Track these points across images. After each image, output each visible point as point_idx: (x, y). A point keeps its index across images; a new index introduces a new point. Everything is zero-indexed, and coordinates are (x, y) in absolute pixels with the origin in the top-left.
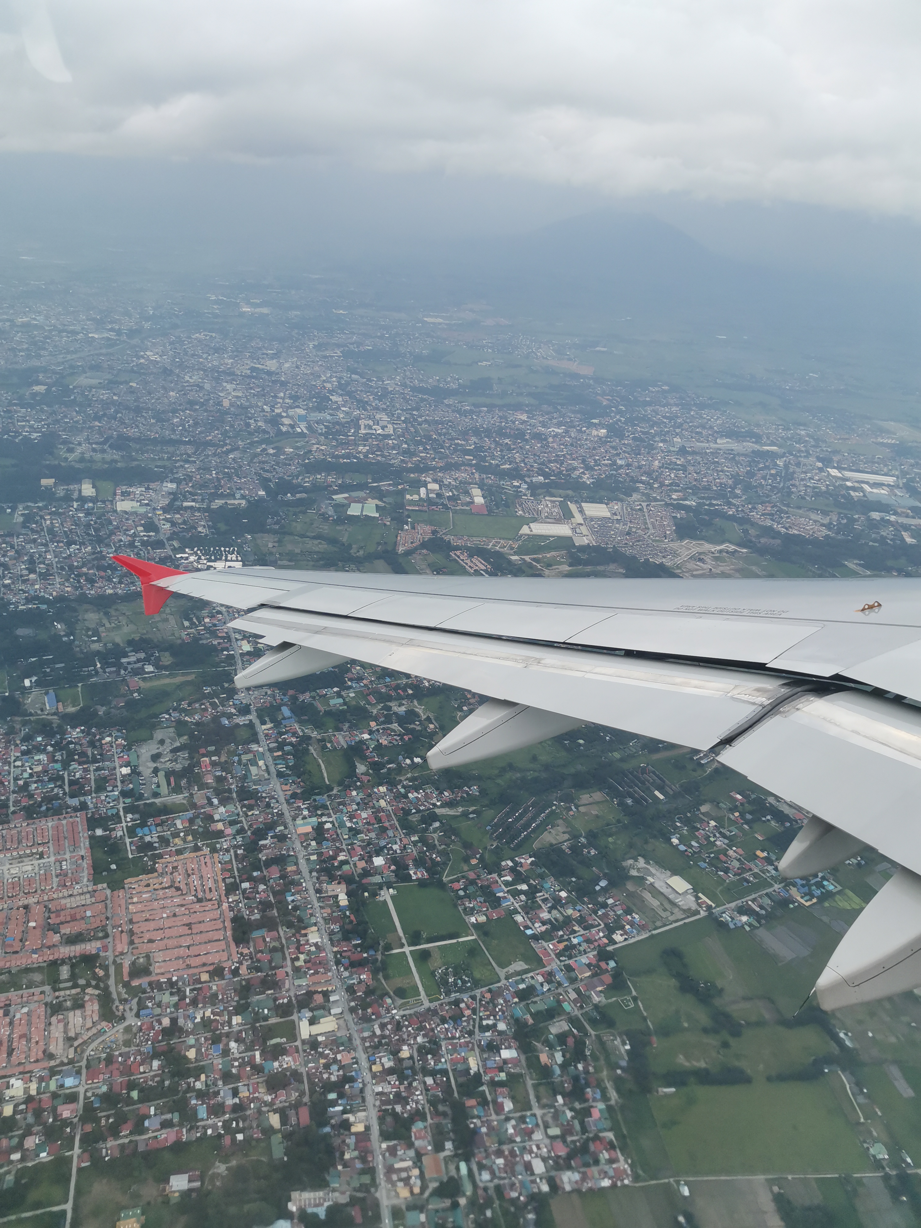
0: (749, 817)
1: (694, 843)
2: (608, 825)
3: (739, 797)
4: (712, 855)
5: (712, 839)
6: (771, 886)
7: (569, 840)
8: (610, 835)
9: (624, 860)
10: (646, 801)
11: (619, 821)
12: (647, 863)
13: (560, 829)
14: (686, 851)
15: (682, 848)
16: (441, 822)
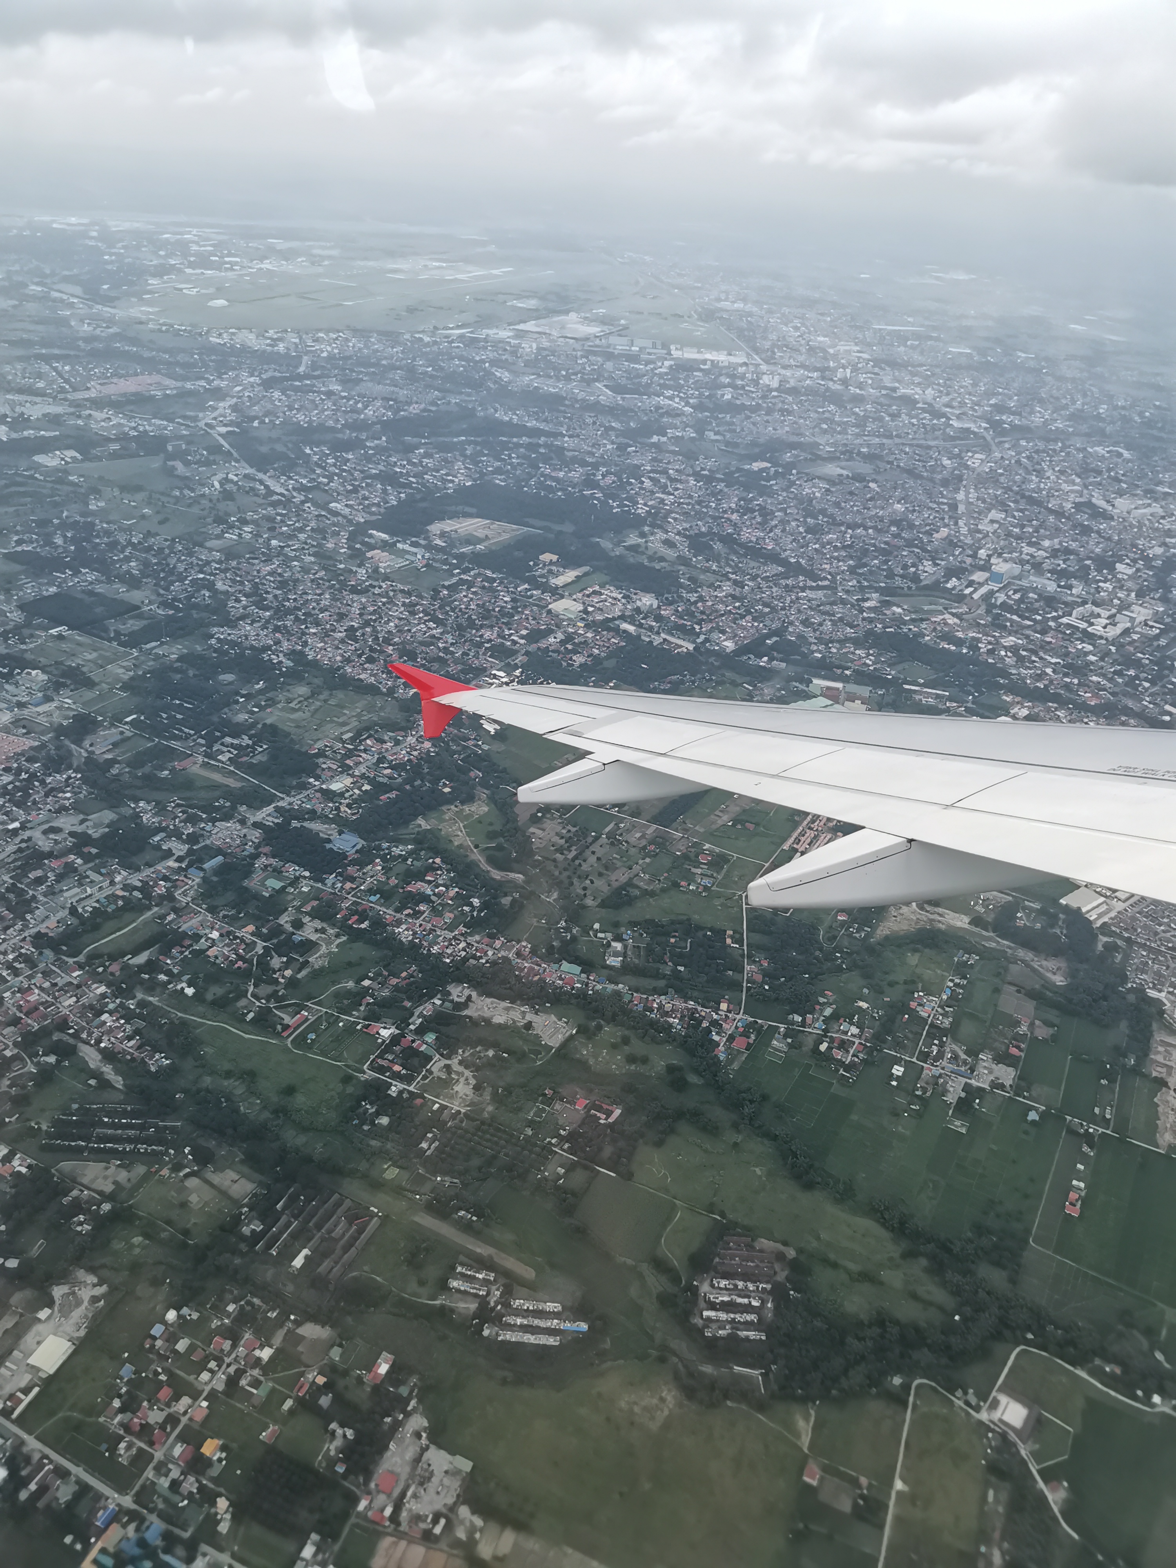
0: (325, 1401)
1: (182, 1345)
2: (169, 1222)
3: (383, 1369)
4: (163, 1377)
5: (212, 1365)
6: (122, 1490)
7: (100, 1193)
8: (146, 1236)
9: (92, 1270)
10: (269, 1246)
11: (186, 1233)
12: (94, 1299)
13: (123, 1176)
14: (154, 1338)
15: (157, 1330)
16: (58, 1062)
